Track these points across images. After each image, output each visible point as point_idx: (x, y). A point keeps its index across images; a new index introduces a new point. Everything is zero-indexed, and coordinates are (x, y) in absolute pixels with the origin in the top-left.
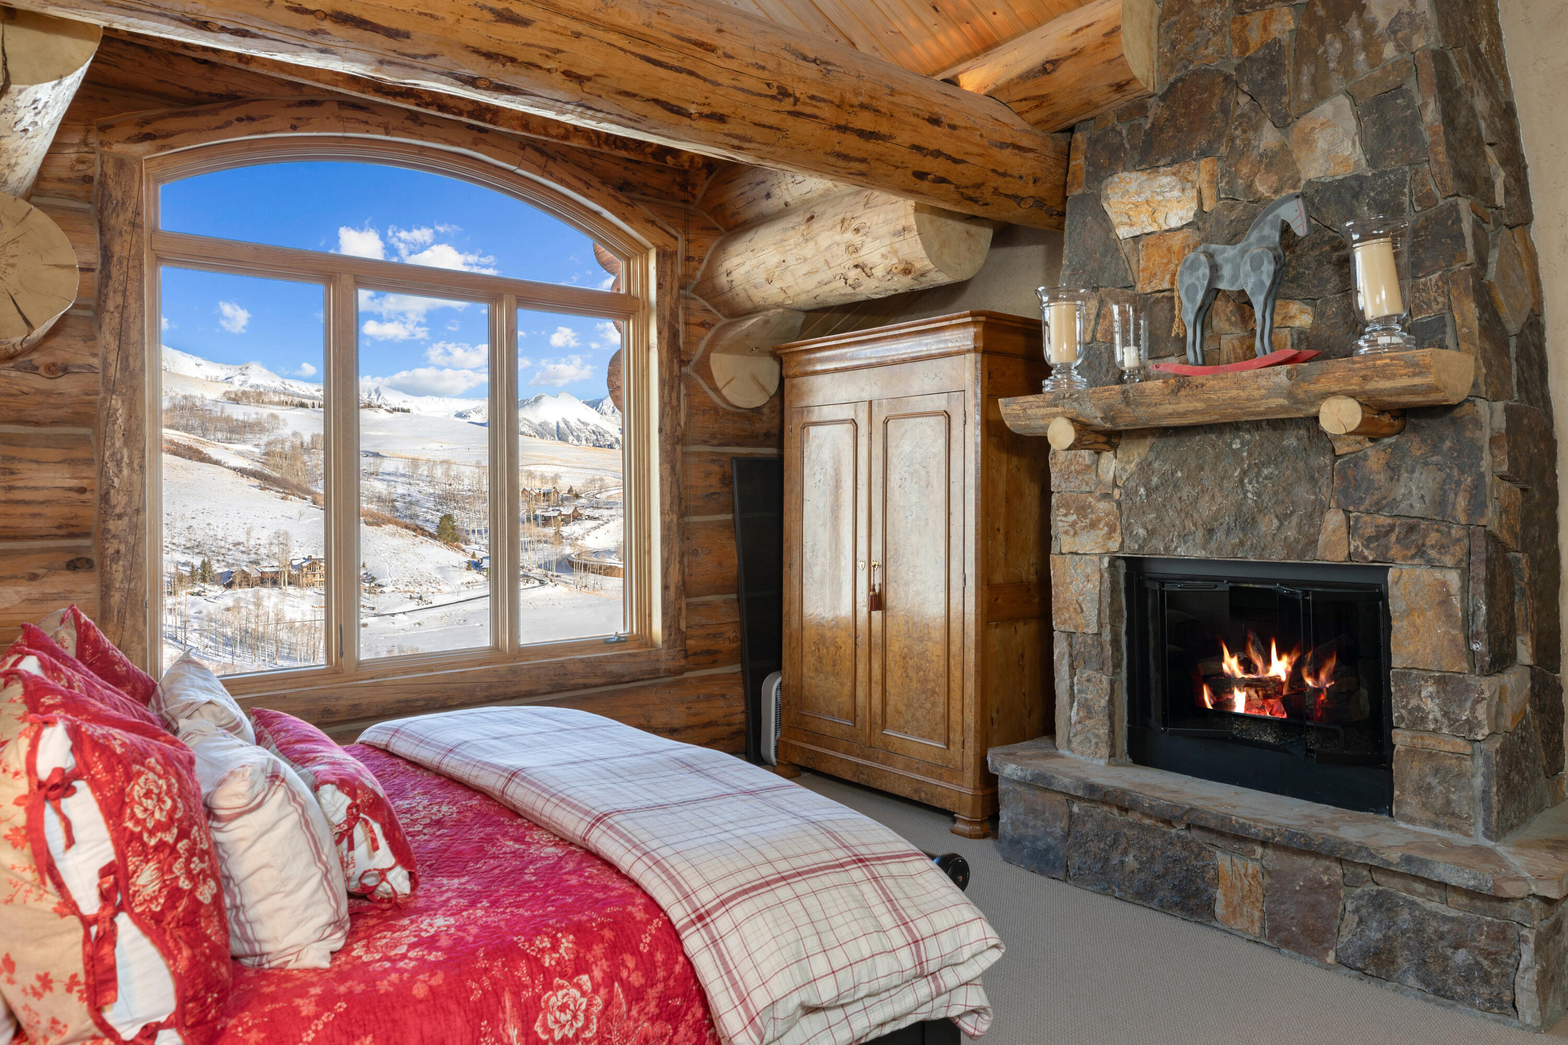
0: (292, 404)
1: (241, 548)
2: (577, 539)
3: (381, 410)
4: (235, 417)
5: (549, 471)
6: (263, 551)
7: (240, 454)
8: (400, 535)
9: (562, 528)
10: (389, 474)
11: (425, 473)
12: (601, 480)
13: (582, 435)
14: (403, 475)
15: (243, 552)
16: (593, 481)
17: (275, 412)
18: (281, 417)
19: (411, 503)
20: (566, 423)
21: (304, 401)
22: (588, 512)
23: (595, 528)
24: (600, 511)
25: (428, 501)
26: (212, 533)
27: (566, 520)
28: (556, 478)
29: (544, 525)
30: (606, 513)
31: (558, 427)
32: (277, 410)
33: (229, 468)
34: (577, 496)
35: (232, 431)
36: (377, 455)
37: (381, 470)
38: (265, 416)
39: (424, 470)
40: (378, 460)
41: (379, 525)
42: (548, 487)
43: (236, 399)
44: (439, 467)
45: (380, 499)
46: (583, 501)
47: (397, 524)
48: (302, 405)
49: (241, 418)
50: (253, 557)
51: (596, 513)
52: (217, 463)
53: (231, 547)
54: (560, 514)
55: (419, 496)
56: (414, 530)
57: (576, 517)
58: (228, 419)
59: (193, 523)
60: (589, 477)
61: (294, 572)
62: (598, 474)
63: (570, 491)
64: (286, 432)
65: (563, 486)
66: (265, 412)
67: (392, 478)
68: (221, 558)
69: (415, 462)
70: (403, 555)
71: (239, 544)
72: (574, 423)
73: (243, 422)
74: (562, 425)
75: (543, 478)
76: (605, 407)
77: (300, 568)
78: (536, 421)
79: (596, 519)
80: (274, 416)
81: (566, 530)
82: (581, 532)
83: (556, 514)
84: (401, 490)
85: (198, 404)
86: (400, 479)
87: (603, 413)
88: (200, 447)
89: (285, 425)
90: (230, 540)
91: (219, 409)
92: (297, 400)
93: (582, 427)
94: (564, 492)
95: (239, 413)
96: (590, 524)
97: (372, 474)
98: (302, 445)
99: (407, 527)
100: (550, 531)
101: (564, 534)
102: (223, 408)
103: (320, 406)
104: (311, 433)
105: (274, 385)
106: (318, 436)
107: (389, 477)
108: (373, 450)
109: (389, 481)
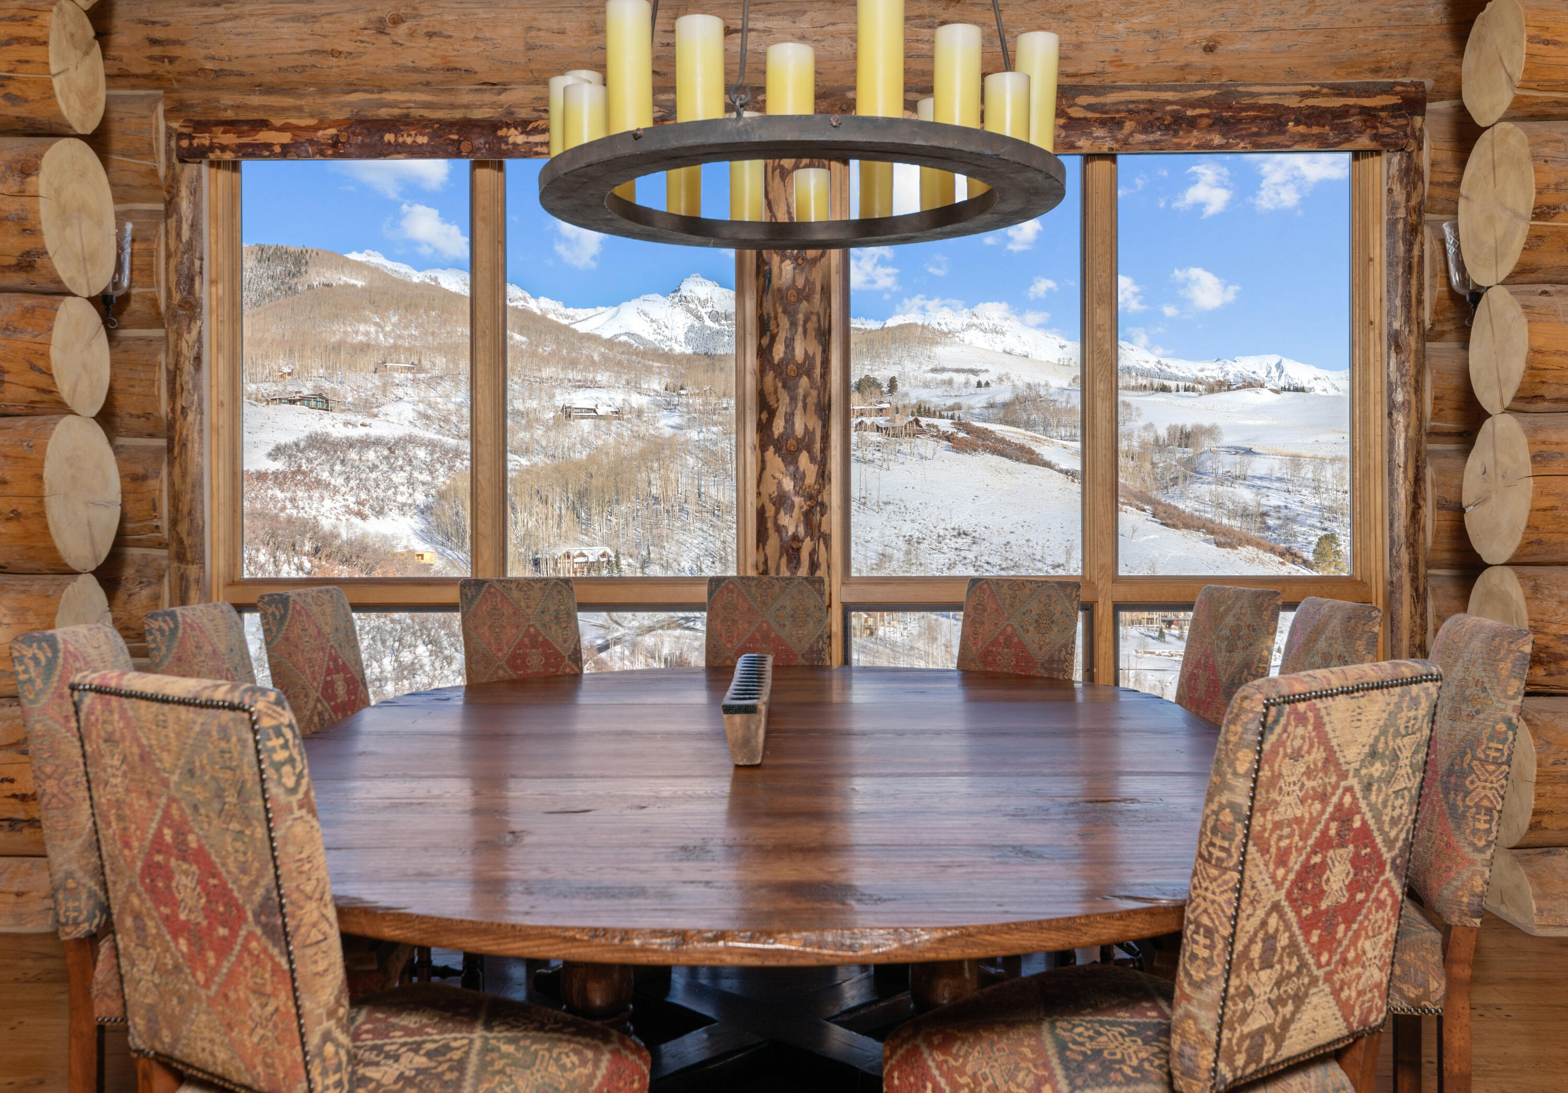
3: (1264, 391)
10: (1261, 478)
11: (1310, 475)
14: (1280, 480)
17: (1128, 399)
18: (1134, 405)
19: (1287, 519)
21: (1167, 383)
25: (1311, 516)
26: (1029, 551)
32: (1131, 397)
33: (1061, 471)
36: (1249, 452)
37: (1249, 473)
39: (1307, 472)
40: (1246, 459)
41: (1233, 547)
44: (1329, 467)
45: (1245, 514)
47: (1258, 545)
48: (1164, 389)
52: (1047, 465)
55: (1301, 510)
56: (1282, 555)
58: (1073, 411)
59: (1011, 538)
67: (1265, 484)
69: (1295, 461)
80: (1126, 404)
84: (1275, 500)
85: (1042, 393)
86: (1277, 485)
88: (1034, 447)
89: (1139, 415)
90: (1049, 561)
91: (1064, 399)
92: (1157, 382)
97: (1237, 477)
98: (1157, 440)
99: (1272, 550)
102: (1069, 398)
103: (1186, 389)
104: (1167, 425)
105: (1147, 366)
106: (1176, 427)
107: (1259, 483)
108: (1246, 445)
109: (1259, 488)
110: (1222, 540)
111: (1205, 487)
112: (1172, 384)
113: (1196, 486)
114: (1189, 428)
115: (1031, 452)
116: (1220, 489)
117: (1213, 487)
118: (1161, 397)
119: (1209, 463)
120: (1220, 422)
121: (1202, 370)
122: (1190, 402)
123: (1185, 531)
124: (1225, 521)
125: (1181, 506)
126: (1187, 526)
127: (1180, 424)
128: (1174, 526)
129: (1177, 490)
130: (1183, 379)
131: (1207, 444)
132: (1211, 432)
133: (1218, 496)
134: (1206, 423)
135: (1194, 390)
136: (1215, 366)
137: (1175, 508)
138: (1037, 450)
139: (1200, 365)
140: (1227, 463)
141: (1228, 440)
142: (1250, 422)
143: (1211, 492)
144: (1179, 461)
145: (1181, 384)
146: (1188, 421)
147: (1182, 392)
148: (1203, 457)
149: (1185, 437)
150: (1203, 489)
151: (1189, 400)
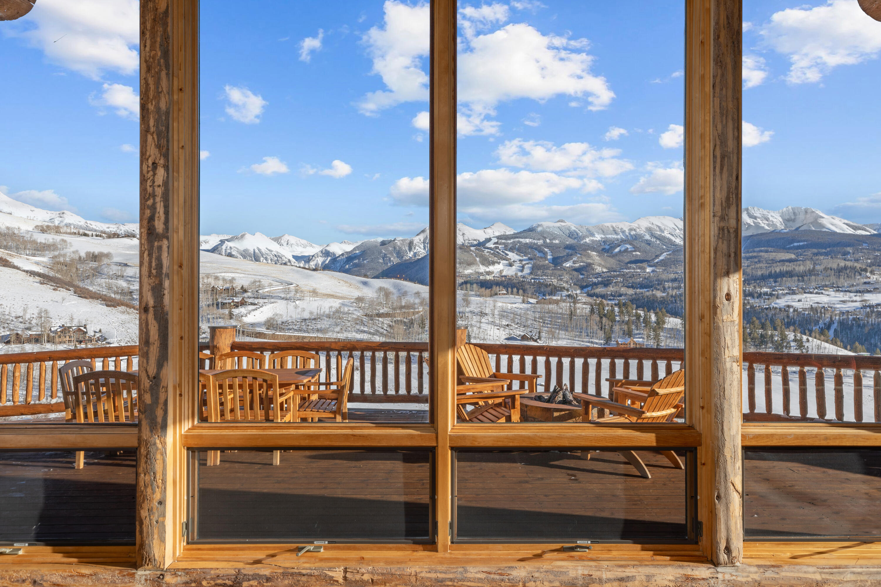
0: (79, 234)
1: (20, 320)
2: (242, 316)
3: (135, 239)
4: (39, 241)
5: (228, 276)
6: (34, 322)
7: (37, 263)
8: (128, 313)
9: (233, 310)
10: (131, 277)
12: (260, 281)
13: (269, 257)
15: (21, 322)
16: (255, 282)
17: (65, 238)
18: (69, 242)
20: (259, 250)
21: (87, 232)
22: (250, 301)
23: (254, 310)
24: (258, 300)
27: (237, 306)
28: (232, 280)
29: (222, 308)
30: (261, 301)
31: (254, 252)
32: (67, 238)
33: (24, 271)
34: (245, 291)
35: (37, 249)
36: (126, 265)
38: (58, 240)
41: (115, 307)
42: (228, 285)
43: (43, 230)
45: (122, 292)
46: (249, 294)
48: (85, 235)
49: (43, 241)
50: (27, 325)
51: (256, 301)
52: (15, 267)
53: (14, 319)
54: (233, 302)
57: (243, 303)
58: (34, 242)
60: (253, 280)
61: (52, 334)
62: (258, 278)
63: (242, 287)
64: (69, 251)
65: (238, 285)
66: (58, 238)
67: (132, 279)
68: (6, 325)
70: (128, 325)
71: (19, 317)
72: (263, 250)
73: (45, 244)
74: (257, 251)
75: (224, 280)
76: (282, 241)
77: (56, 332)
78: (242, 248)
79: (255, 304)
80: (64, 241)
81: (236, 311)
82: (245, 312)
83: (231, 301)
85: (16, 232)
87: (281, 245)
89: (71, 246)
90: (14, 315)
91: (29, 236)
92: (81, 231)
93: (268, 252)
94: (238, 289)
95: (41, 238)
96: (253, 307)
97: (119, 276)
98: (80, 257)
100: (226, 311)
101: (234, 314)
102: (32, 235)
103: (97, 236)
104: (86, 251)
105: (80, 224)
106: (90, 253)
107: (130, 279)
108: (125, 262)
109: (129, 281)
110: (110, 303)
111: (103, 280)
112: (90, 233)
113: (99, 280)
114: (96, 253)
115: (6, 261)
116: (110, 281)
117: (107, 280)
118: (84, 238)
119: (106, 269)
120: (112, 251)
121: (108, 228)
122: (99, 241)
123: (91, 300)
124: (113, 295)
125: (91, 288)
126: (92, 298)
127: (92, 251)
128: (85, 298)
129: (89, 281)
130: (96, 231)
131: (105, 261)
132: (108, 255)
133: (109, 284)
134: (105, 251)
135: (100, 236)
136: (114, 226)
137: (87, 289)
138: (10, 260)
139: (107, 225)
140: (114, 269)
141: (116, 259)
142: (128, 252)
143: (106, 283)
144: (91, 268)
145: (94, 233)
146: (96, 250)
147: (94, 237)
148: (103, 267)
149: (95, 257)
150: (102, 281)
151: (99, 240)
